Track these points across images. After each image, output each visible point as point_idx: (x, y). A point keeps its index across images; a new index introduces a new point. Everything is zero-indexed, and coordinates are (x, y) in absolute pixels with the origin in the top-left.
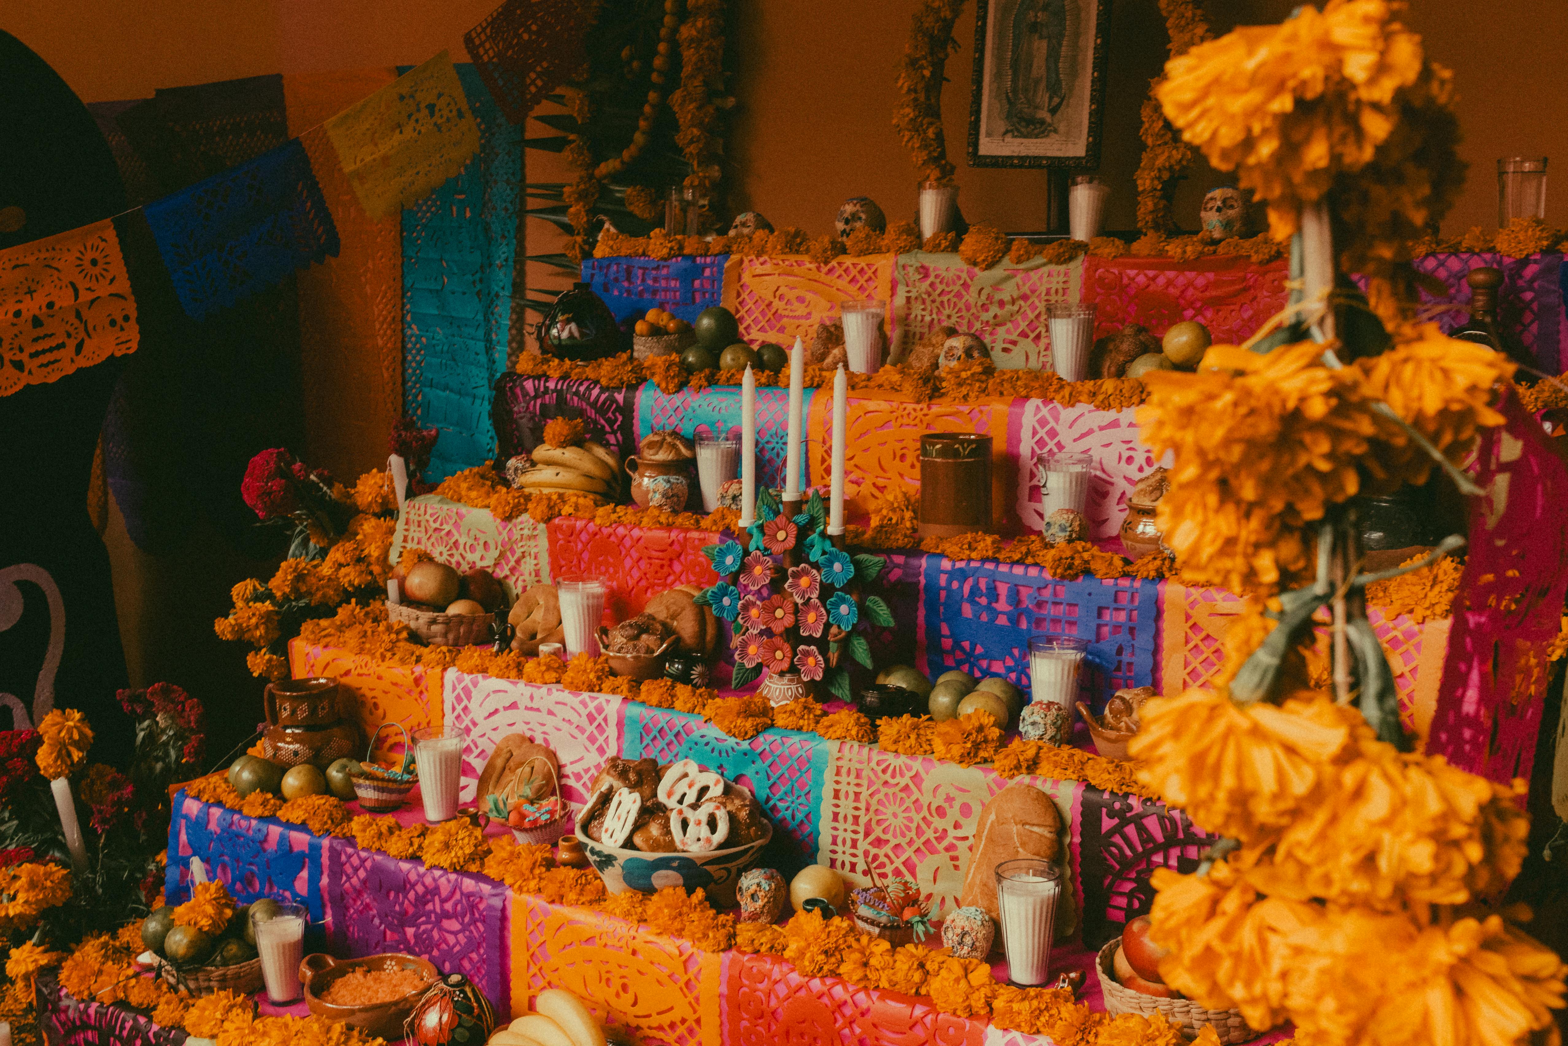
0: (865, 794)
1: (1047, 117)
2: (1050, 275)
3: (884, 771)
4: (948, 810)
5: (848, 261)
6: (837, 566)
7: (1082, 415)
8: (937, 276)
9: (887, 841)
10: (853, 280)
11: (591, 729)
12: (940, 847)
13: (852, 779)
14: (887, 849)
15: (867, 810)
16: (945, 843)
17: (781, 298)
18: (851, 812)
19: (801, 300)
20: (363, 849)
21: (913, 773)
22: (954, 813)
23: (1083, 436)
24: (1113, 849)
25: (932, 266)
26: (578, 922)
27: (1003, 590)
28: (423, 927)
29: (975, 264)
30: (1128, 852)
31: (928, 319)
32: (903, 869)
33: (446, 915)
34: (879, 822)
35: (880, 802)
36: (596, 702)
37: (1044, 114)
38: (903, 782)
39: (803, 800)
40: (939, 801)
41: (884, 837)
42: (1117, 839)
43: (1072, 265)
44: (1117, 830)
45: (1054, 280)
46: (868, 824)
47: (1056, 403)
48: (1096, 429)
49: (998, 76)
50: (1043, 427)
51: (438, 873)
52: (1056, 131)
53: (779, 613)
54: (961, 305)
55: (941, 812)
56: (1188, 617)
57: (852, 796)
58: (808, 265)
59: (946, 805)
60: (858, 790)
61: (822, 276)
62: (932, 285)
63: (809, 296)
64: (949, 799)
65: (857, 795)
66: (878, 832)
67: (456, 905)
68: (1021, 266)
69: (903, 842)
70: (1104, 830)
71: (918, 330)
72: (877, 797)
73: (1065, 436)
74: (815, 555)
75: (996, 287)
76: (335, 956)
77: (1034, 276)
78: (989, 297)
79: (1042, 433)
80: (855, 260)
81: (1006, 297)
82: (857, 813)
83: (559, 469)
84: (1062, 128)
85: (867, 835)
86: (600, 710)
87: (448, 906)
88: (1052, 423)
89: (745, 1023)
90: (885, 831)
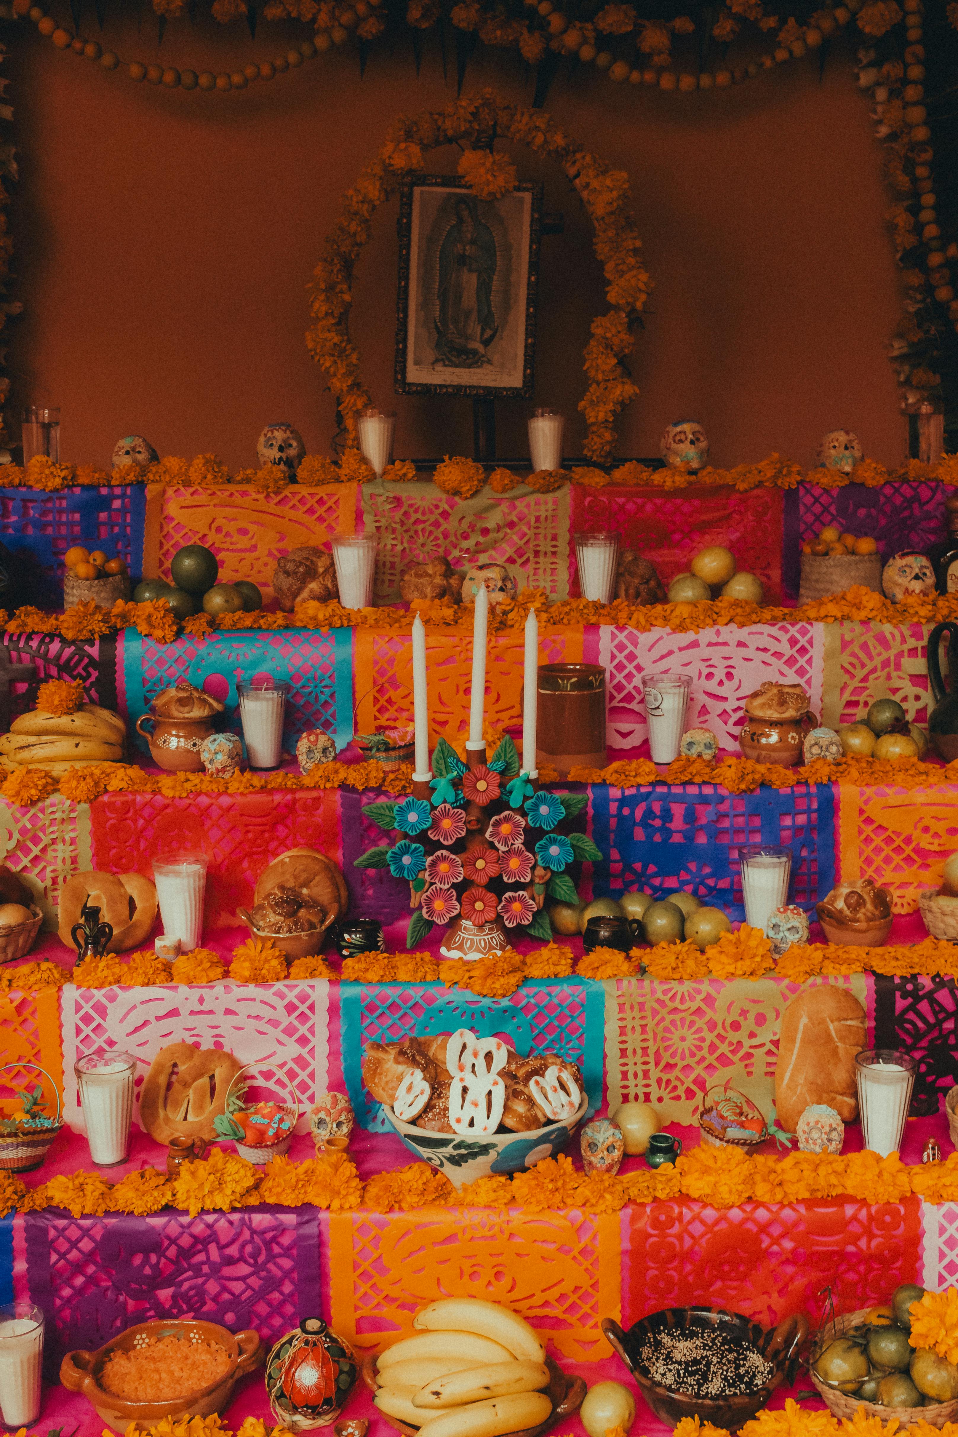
0: (651, 1024)
1: (481, 349)
2: (538, 503)
3: (673, 998)
4: (743, 1023)
5: (304, 491)
6: (544, 809)
7: (661, 638)
8: (411, 506)
9: (676, 1065)
10: (311, 511)
11: (286, 1020)
12: (735, 1058)
13: (636, 1013)
14: (677, 1072)
15: (655, 1039)
16: (741, 1053)
17: (219, 530)
18: (638, 1045)
19: (243, 532)
20: (84, 1216)
21: (703, 995)
22: (748, 1024)
23: (662, 657)
24: (907, 1026)
25: (404, 495)
26: (431, 1224)
27: (678, 811)
28: (186, 1285)
29: (457, 493)
30: (920, 1025)
31: (399, 548)
32: (694, 1088)
33: (230, 1261)
34: (667, 1049)
35: (666, 1030)
36: (297, 991)
37: (476, 345)
38: (694, 1006)
39: (575, 1044)
40: (734, 1016)
41: (672, 1062)
42: (911, 1016)
43: (558, 494)
44: (912, 1008)
45: (543, 508)
46: (657, 1053)
47: (630, 629)
48: (676, 650)
49: (425, 305)
50: (621, 652)
51: (210, 1218)
52: (489, 362)
53: (480, 864)
54: (438, 533)
55: (736, 1026)
56: (862, 812)
57: (638, 1029)
58: (254, 496)
59: (741, 1019)
60: (643, 1022)
61: (272, 507)
62: (406, 514)
63: (253, 528)
64: (744, 1013)
65: (643, 1027)
66: (666, 1058)
67: (243, 1246)
68: (506, 495)
69: (692, 1061)
70: (897, 1012)
71: (389, 559)
72: (662, 1025)
73: (644, 658)
74: (515, 801)
75: (479, 515)
76: (90, 1349)
77: (520, 505)
78: (472, 526)
79: (620, 657)
80: (312, 490)
81: (491, 525)
82: (645, 1045)
83: (77, 740)
84: (496, 358)
85: (657, 1064)
86: (303, 998)
87: (233, 1251)
88: (630, 648)
89: (652, 1273)
90: (673, 1055)
